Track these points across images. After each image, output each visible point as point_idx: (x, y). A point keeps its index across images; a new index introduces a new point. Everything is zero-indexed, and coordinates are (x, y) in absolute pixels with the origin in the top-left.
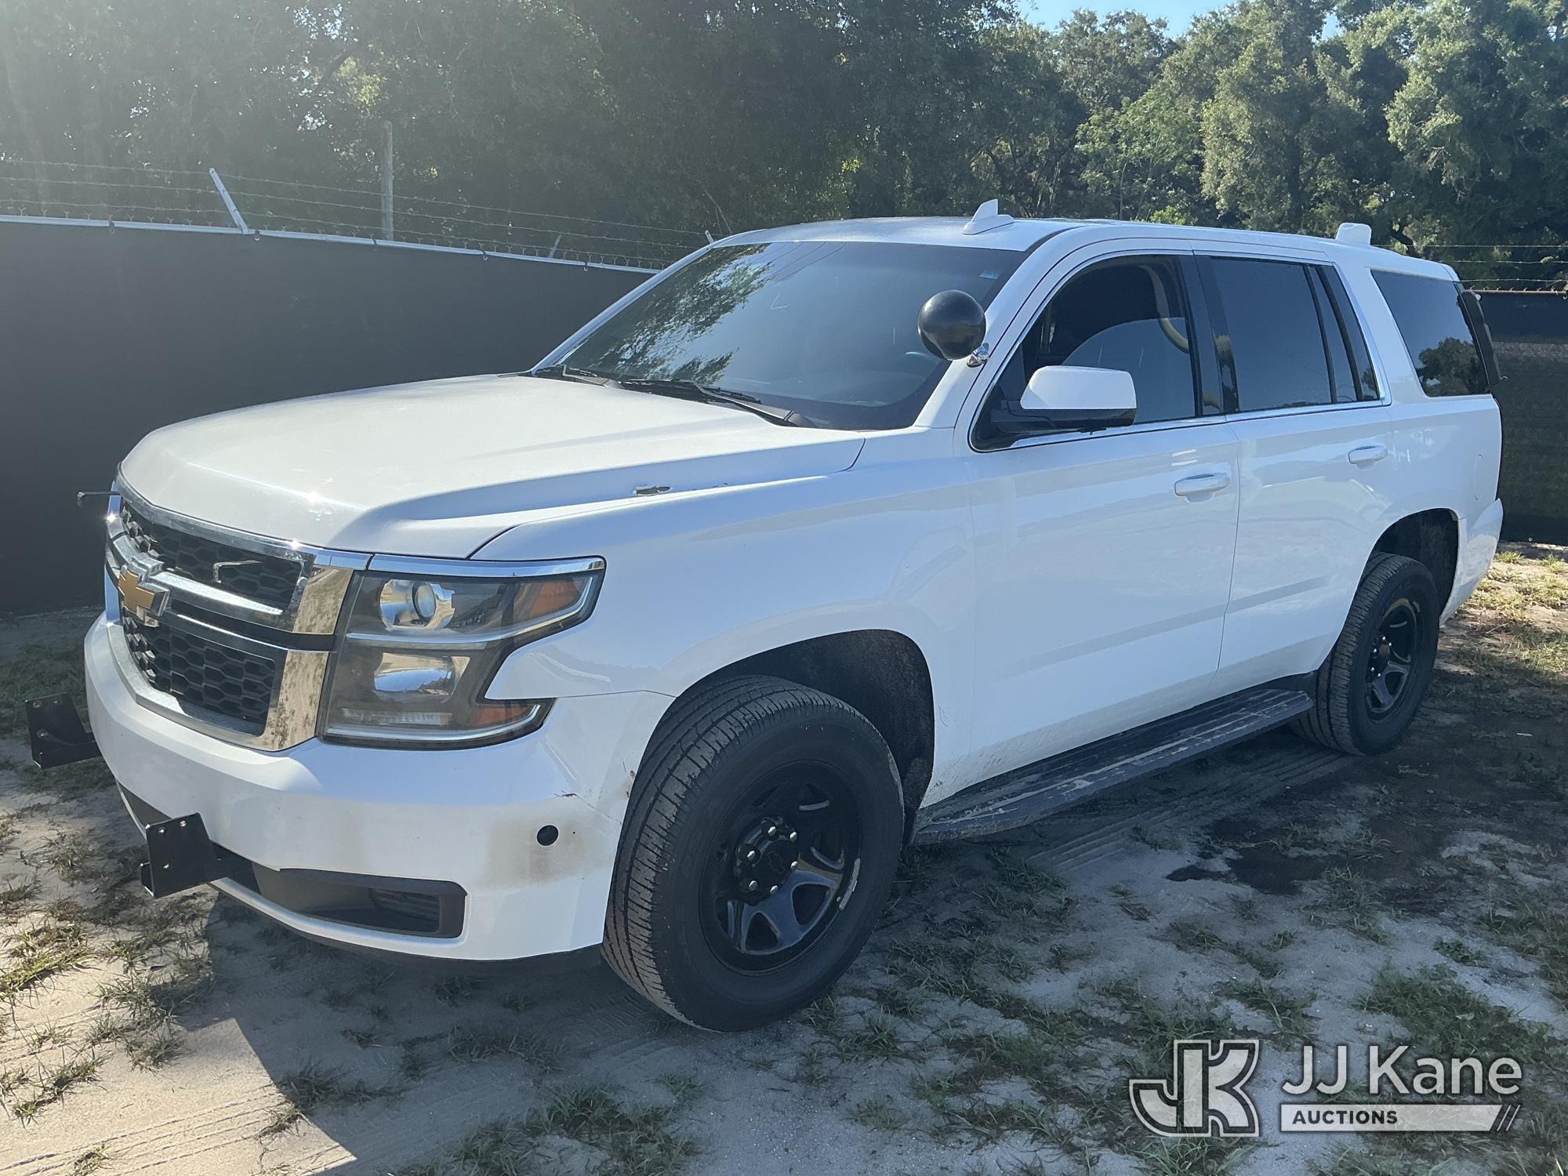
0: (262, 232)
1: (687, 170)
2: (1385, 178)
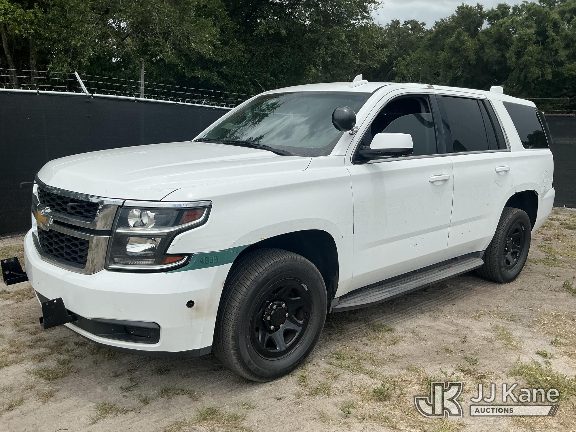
0: (94, 95)
1: (252, 76)
2: (507, 78)
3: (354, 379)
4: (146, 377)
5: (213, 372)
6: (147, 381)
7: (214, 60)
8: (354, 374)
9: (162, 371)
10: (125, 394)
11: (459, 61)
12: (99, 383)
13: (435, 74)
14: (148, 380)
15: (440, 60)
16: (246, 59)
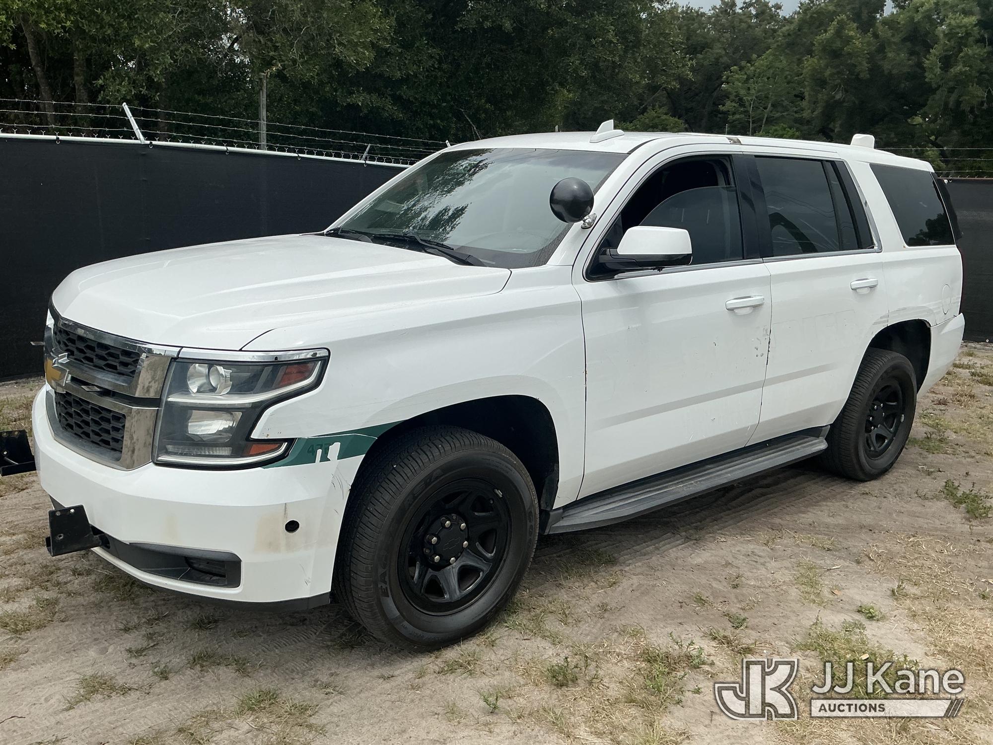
0: (154, 142)
1: (454, 103)
2: (924, 105)
3: (523, 646)
4: (175, 633)
5: (289, 627)
6: (174, 641)
7: (386, 75)
8: (525, 638)
9: (201, 625)
10: (134, 661)
11: (838, 73)
12: (96, 640)
13: (795, 96)
14: (177, 638)
15: (804, 71)
16: (445, 73)
